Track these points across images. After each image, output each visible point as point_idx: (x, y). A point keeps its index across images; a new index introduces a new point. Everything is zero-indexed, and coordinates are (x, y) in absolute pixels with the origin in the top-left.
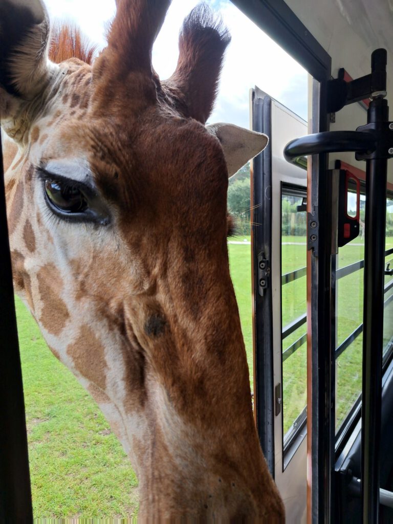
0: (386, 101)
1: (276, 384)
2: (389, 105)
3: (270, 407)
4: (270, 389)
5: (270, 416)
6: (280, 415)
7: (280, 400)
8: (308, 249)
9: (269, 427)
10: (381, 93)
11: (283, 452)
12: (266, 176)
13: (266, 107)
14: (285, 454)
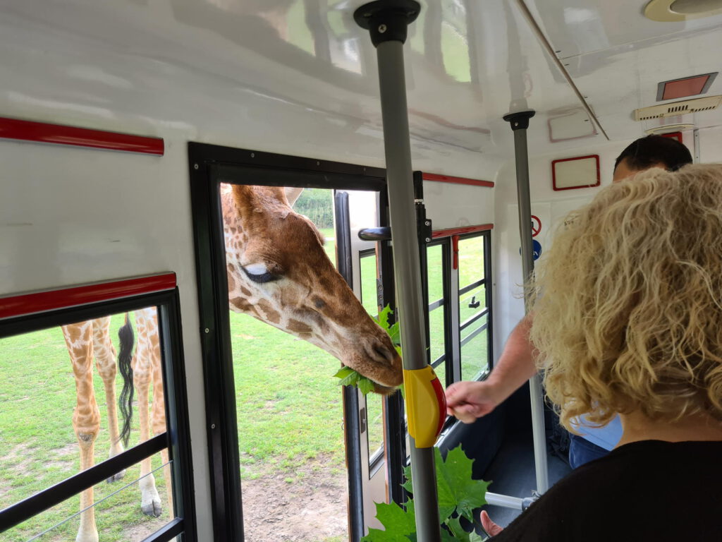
0: (424, 205)
1: (360, 408)
2: (426, 208)
3: (356, 426)
4: (356, 411)
5: (356, 433)
6: (366, 431)
7: (364, 420)
8: (378, 306)
9: (357, 442)
10: (420, 200)
11: (369, 467)
12: (347, 249)
13: (345, 200)
14: (371, 468)
